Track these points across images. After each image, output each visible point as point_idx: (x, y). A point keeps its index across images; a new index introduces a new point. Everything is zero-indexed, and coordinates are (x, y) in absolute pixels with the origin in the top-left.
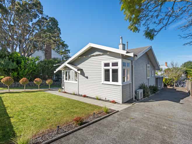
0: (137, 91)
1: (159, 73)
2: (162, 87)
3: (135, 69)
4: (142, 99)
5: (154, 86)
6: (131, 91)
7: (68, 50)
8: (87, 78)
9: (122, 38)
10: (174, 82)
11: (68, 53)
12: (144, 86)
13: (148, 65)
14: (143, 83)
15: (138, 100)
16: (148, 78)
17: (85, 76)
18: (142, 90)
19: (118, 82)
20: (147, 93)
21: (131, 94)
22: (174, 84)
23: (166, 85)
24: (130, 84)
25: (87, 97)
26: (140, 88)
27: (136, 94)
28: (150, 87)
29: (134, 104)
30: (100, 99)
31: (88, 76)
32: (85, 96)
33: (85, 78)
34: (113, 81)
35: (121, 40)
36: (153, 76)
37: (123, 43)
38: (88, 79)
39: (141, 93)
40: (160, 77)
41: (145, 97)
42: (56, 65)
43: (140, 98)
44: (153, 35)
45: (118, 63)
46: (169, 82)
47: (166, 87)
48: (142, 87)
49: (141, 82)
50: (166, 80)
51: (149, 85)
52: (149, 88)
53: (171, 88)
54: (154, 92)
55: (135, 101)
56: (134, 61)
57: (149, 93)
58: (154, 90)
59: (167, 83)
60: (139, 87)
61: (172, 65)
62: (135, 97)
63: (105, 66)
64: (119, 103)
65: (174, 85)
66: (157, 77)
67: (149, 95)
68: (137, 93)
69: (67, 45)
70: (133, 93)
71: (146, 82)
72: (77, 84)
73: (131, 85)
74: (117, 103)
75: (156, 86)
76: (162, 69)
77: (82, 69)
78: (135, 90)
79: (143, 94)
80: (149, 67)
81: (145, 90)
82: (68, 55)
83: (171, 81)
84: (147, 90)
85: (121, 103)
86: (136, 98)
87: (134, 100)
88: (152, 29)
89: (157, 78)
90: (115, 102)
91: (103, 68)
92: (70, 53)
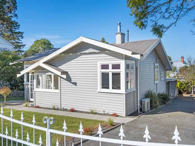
0: (143, 100)
1: (171, 75)
2: (175, 96)
3: (139, 71)
4: (148, 111)
5: (164, 93)
6: (136, 100)
7: (19, 33)
8: (75, 84)
9: (120, 24)
10: (192, 87)
11: (20, 38)
12: (151, 94)
13: (156, 64)
14: (150, 90)
15: (144, 112)
16: (156, 82)
17: (72, 82)
18: (149, 99)
19: (120, 89)
20: (155, 103)
21: (136, 105)
22: (191, 90)
23: (181, 91)
24: (134, 91)
25: (76, 111)
26: (147, 96)
27: (141, 105)
28: (159, 95)
29: (140, 116)
30: (96, 113)
31: (77, 82)
32: (73, 110)
33: (72, 84)
34: (113, 88)
35: (119, 27)
36: (162, 79)
37: (121, 32)
38: (76, 86)
39: (148, 103)
40: (173, 80)
41: (152, 109)
42: (13, 63)
43: (146, 110)
44: (162, 31)
45: (120, 65)
46: (185, 87)
47: (181, 95)
48: (148, 95)
49: (147, 89)
50: (181, 84)
51: (158, 92)
52: (157, 96)
53: (188, 95)
54: (164, 102)
55: (140, 114)
56: (138, 62)
57: (158, 103)
58: (164, 99)
59: (183, 89)
60: (145, 96)
61: (190, 62)
62: (140, 108)
63: (102, 69)
64: (122, 117)
65: (191, 92)
66: (169, 80)
67: (157, 106)
68: (143, 103)
69: (17, 23)
70: (137, 103)
71: (154, 89)
72: (58, 93)
73: (135, 93)
74: (119, 116)
75: (167, 93)
76: (175, 68)
77: (67, 72)
78: (140, 100)
79: (150, 104)
80: (157, 66)
81: (152, 100)
82: (19, 41)
83: (187, 86)
84: (155, 99)
85: (124, 115)
86: (141, 110)
87: (139, 112)
88: (160, 25)
89: (169, 82)
90: (116, 115)
91: (100, 71)
92: (22, 37)
